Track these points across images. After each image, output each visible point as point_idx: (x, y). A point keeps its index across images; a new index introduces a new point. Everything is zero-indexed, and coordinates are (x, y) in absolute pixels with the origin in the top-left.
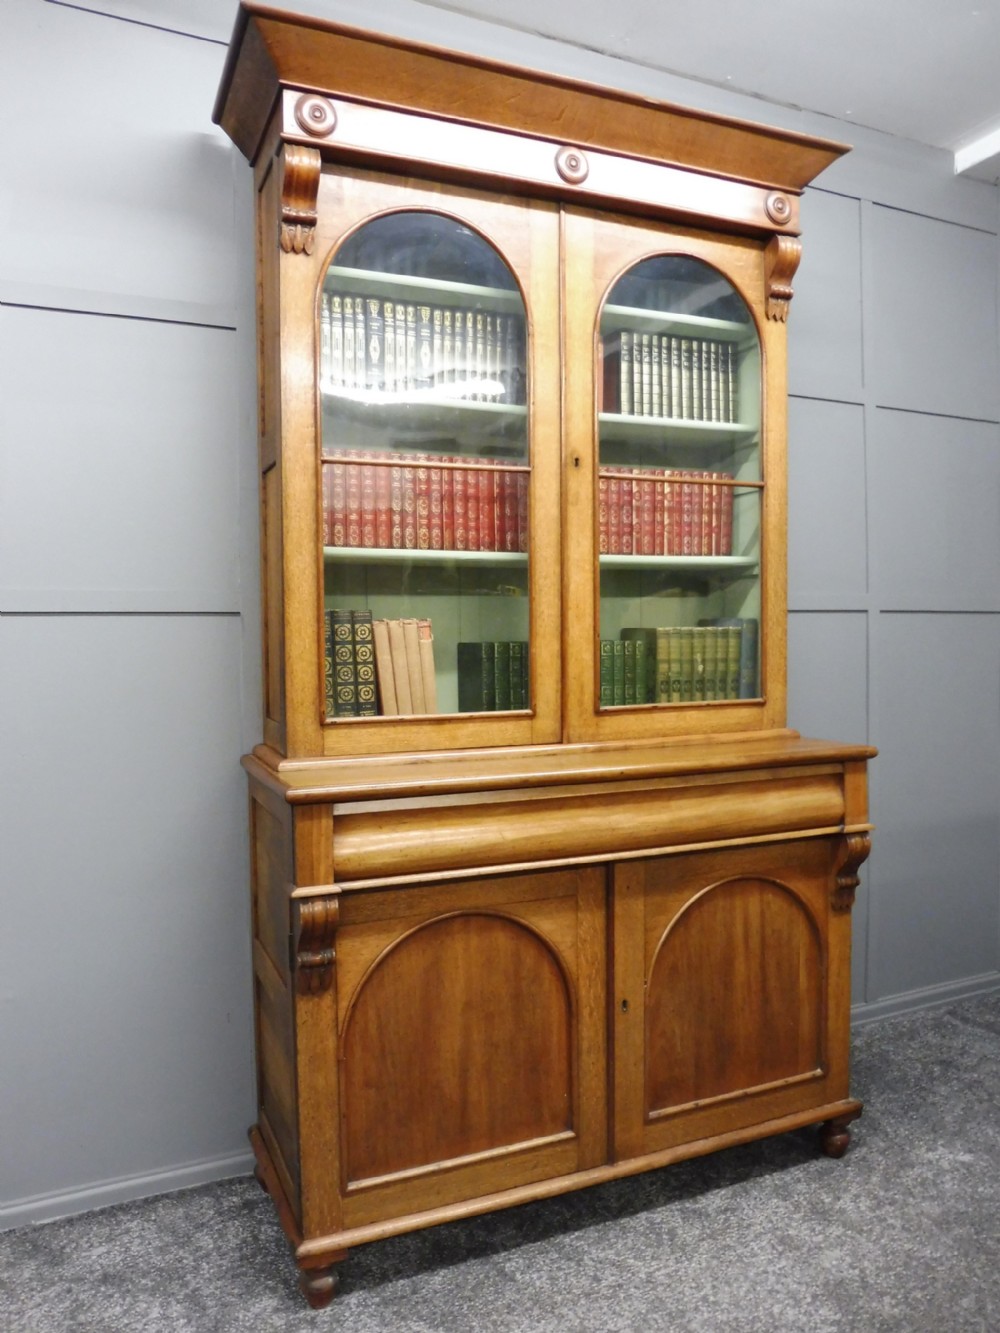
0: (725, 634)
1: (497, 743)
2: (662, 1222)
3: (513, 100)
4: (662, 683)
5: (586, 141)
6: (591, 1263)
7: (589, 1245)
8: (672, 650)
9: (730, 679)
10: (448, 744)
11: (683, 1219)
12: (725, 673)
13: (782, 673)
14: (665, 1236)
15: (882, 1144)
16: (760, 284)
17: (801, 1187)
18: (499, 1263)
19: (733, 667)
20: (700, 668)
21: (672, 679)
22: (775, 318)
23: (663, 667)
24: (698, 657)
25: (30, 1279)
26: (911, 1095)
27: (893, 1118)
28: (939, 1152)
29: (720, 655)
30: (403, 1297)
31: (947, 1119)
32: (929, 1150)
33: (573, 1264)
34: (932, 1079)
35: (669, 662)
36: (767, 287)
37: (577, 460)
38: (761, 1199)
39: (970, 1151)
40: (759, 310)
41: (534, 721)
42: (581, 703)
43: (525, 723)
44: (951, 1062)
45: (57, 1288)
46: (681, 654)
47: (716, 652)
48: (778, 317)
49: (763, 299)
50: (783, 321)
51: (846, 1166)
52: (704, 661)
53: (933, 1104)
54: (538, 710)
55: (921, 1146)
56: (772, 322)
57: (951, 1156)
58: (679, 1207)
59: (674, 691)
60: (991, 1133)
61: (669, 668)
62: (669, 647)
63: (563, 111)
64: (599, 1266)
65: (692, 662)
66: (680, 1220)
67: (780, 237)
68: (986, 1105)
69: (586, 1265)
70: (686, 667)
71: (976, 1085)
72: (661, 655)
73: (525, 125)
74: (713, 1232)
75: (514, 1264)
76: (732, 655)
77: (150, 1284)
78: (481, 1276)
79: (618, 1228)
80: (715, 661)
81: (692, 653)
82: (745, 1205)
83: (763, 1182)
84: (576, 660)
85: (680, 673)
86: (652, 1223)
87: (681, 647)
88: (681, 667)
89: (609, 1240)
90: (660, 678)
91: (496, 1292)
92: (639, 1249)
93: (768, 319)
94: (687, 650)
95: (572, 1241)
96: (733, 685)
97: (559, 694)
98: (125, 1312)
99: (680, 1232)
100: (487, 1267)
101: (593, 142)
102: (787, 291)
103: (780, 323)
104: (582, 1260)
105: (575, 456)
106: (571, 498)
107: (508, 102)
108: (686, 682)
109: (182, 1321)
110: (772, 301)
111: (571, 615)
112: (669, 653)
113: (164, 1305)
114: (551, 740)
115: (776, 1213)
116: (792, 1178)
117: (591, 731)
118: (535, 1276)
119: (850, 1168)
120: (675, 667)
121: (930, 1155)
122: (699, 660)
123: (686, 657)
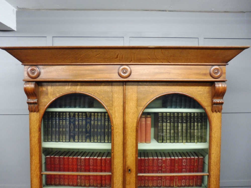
3: (97, 56)
5: (130, 62)
16: (209, 100)
22: (216, 111)
36: (212, 101)
37: (130, 170)
40: (208, 109)
48: (217, 111)
49: (211, 105)
50: (219, 112)
56: (215, 113)
63: (118, 55)
67: (216, 83)
73: (105, 62)
93: (213, 112)
101: (133, 63)
102: (221, 101)
103: (218, 113)
105: (129, 169)
106: (127, 183)
107: (96, 56)
110: (215, 105)
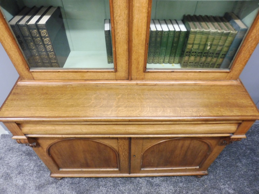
0: (227, 34)
1: (101, 78)
2: (141, 183)
4: (187, 52)
6: (118, 190)
7: (121, 184)
8: (196, 39)
9: (221, 53)
10: (81, 78)
11: (146, 184)
12: (221, 51)
13: (245, 61)
14: (138, 188)
15: (212, 177)
17: (181, 185)
18: (99, 181)
19: (225, 49)
20: (208, 48)
21: (193, 51)
23: (189, 46)
24: (209, 43)
25: (17, 148)
26: (234, 160)
27: (222, 168)
28: (225, 186)
29: (220, 43)
30: (76, 184)
31: (237, 174)
32: (223, 184)
33: (114, 188)
34: (244, 156)
35: (193, 44)
38: (168, 185)
39: (234, 190)
41: (116, 73)
42: (137, 68)
43: (113, 73)
44: (255, 150)
45: (20, 153)
46: (201, 41)
47: (219, 42)
51: (198, 182)
52: (211, 45)
53: (237, 166)
54: (118, 69)
55: (222, 182)
57: (227, 189)
58: (148, 179)
59: (192, 55)
60: (246, 184)
61: (192, 47)
62: (195, 38)
64: (119, 192)
65: (206, 45)
66: (145, 184)
68: (252, 173)
69: (116, 190)
70: (201, 47)
71: (255, 163)
72: (190, 41)
74: (150, 192)
75: (102, 183)
76: (227, 44)
77: (35, 159)
78: (94, 184)
79: (130, 181)
80: (217, 45)
81: (207, 41)
82: (163, 185)
83: (173, 179)
84: (136, 52)
85: (198, 49)
86: (138, 183)
87: (201, 38)
88: (199, 47)
89: (126, 184)
90: (187, 50)
91: (94, 190)
92: (131, 190)
94: (204, 40)
95: (118, 181)
96: (222, 56)
97: (127, 64)
98: (28, 165)
99: (143, 188)
100: (96, 182)
104: (116, 188)
108: (199, 53)
109: (35, 172)
111: (134, 33)
112: (194, 40)
113: (34, 166)
114: (124, 79)
115: (169, 191)
116: (181, 181)
117: (141, 77)
118: (104, 189)
119: (198, 183)
120: (196, 47)
121: (222, 187)
122: (209, 44)
123: (203, 43)
